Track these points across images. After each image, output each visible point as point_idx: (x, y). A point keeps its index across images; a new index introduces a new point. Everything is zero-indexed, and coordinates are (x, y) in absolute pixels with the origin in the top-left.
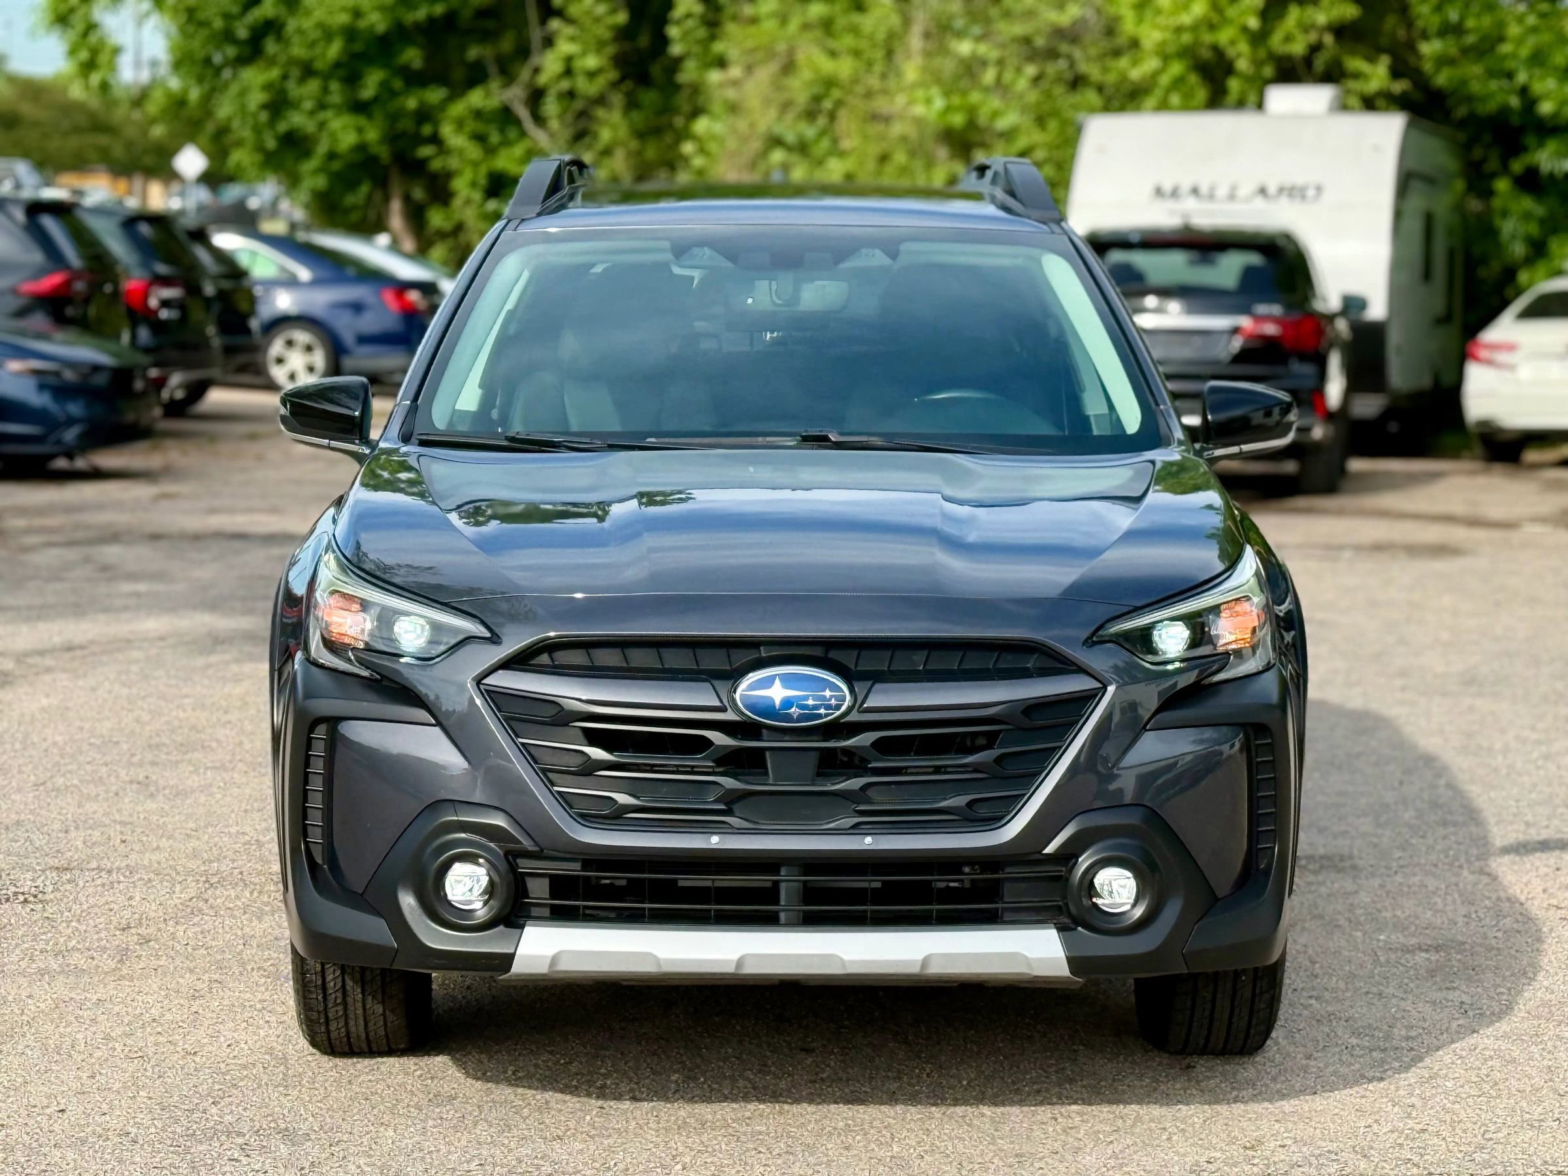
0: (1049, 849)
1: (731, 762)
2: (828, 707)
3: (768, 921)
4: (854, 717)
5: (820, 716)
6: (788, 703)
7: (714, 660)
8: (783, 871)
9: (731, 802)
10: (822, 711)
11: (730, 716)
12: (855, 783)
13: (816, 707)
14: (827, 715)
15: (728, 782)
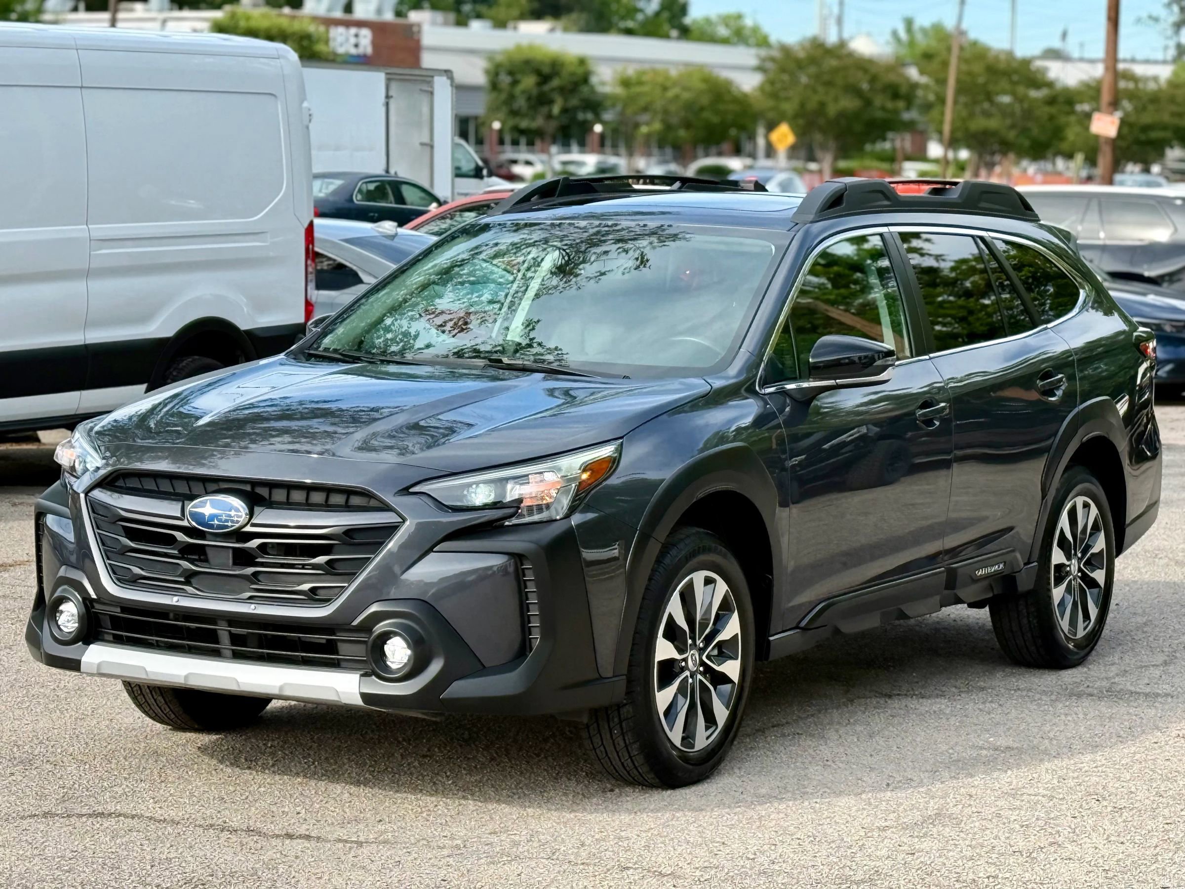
0: (355, 623)
1: (187, 551)
2: (232, 521)
3: (216, 654)
4: (248, 529)
5: (227, 527)
6: (213, 517)
7: (182, 487)
8: (220, 622)
9: (189, 577)
10: (230, 524)
11: (185, 523)
12: (250, 570)
13: (227, 521)
14: (232, 526)
15: (185, 564)
